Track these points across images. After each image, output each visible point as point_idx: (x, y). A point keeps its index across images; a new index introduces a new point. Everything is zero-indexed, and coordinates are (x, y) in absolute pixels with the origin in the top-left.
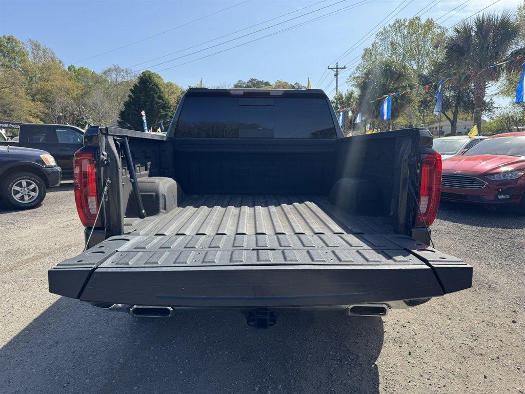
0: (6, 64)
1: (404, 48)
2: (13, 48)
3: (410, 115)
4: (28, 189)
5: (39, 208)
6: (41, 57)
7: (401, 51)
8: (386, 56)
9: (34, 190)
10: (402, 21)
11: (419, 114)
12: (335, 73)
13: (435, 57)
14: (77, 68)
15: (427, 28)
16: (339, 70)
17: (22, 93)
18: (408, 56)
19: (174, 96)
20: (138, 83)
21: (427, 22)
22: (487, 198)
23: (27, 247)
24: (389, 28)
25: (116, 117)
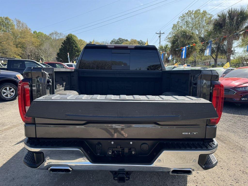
0: (4, 30)
1: (192, 24)
2: (8, 23)
3: (195, 56)
4: (10, 91)
5: (15, 100)
6: (21, 27)
7: (191, 25)
8: (184, 28)
9: (13, 92)
10: (191, 11)
11: (199, 55)
12: (159, 36)
13: (207, 29)
14: (38, 32)
15: (203, 15)
16: (161, 34)
17: (12, 44)
18: (194, 28)
19: (83, 46)
20: (66, 39)
21: (203, 12)
22: (236, 99)
23: (6, 122)
24: (185, 15)
25: (55, 56)
